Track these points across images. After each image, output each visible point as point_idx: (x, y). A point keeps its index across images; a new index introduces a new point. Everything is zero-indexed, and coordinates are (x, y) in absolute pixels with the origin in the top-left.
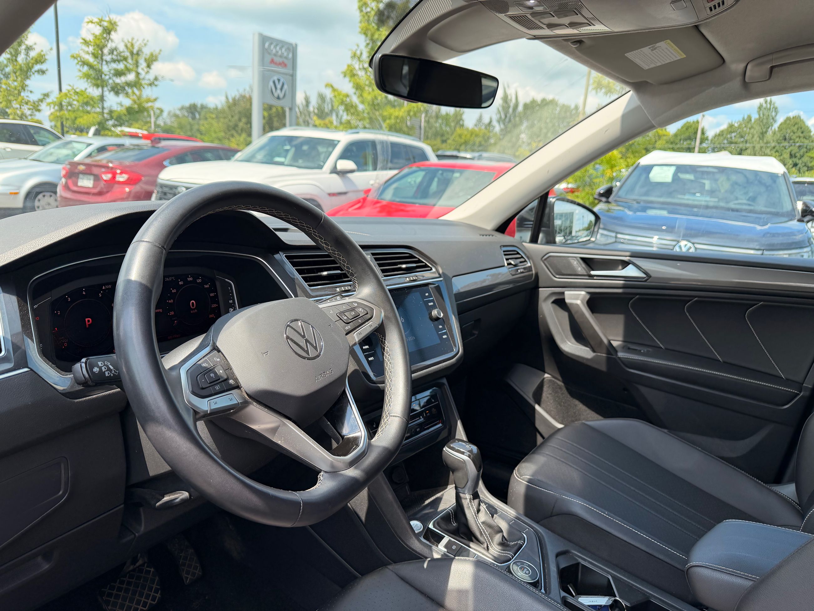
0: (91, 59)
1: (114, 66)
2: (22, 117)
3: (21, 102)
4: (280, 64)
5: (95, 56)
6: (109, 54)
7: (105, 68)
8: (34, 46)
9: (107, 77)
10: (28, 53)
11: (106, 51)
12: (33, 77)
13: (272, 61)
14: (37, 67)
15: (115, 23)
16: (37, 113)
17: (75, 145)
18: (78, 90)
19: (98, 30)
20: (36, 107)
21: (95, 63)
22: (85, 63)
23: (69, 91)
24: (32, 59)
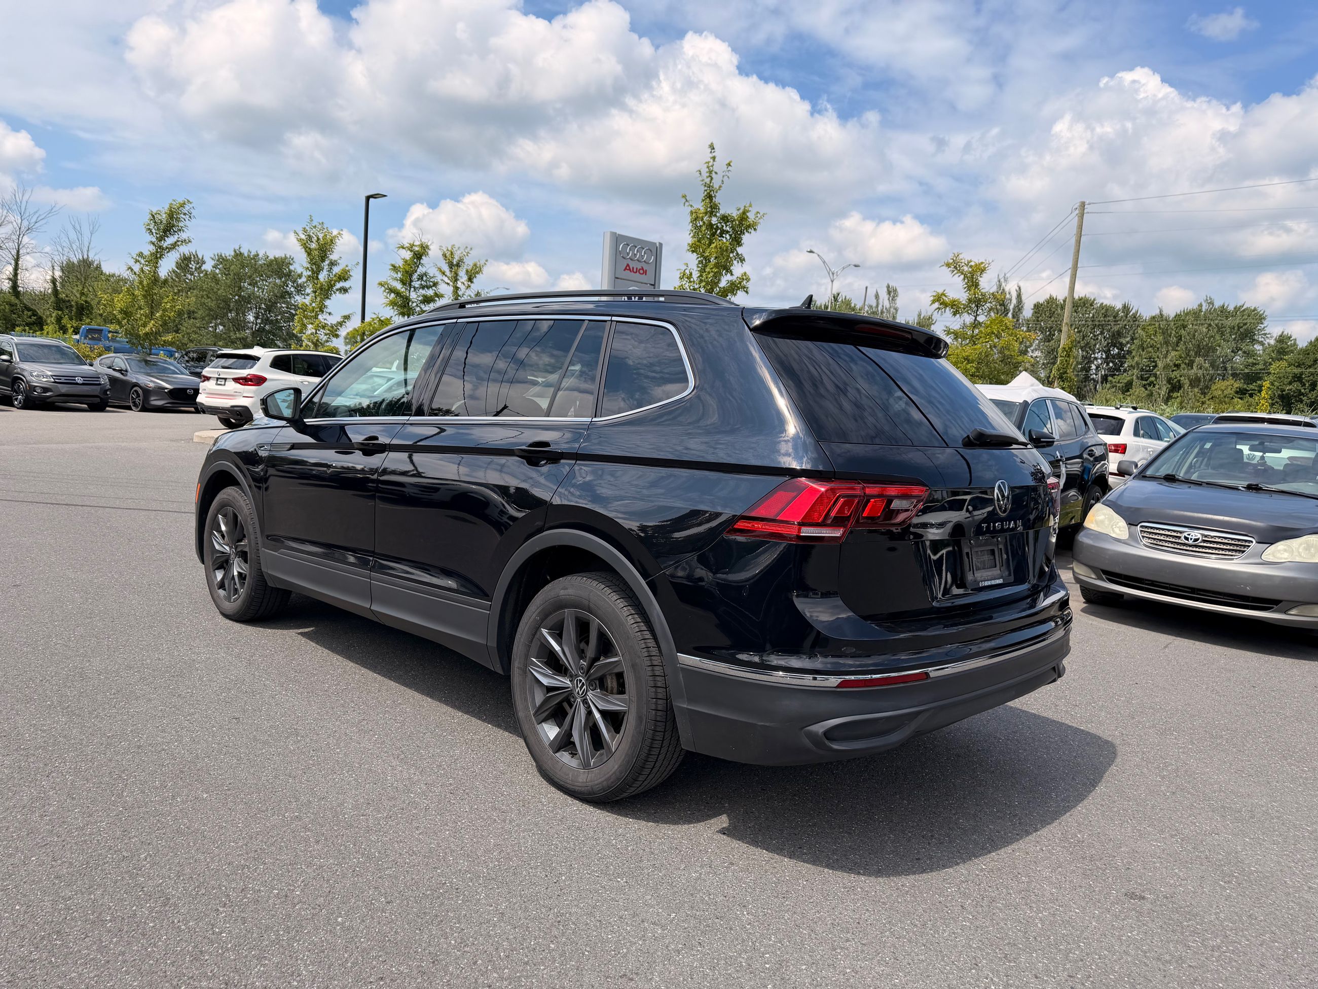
0: (398, 286)
1: (422, 292)
2: (317, 344)
3: (318, 326)
4: (638, 271)
5: (403, 282)
6: (418, 279)
7: (413, 295)
8: (339, 261)
9: (415, 304)
10: (331, 268)
11: (415, 277)
12: (334, 297)
13: (627, 268)
14: (339, 285)
15: (427, 247)
16: (334, 339)
17: (376, 379)
18: (382, 319)
19: (408, 255)
20: (333, 332)
21: (403, 290)
22: (392, 290)
23: (373, 319)
24: (335, 276)
